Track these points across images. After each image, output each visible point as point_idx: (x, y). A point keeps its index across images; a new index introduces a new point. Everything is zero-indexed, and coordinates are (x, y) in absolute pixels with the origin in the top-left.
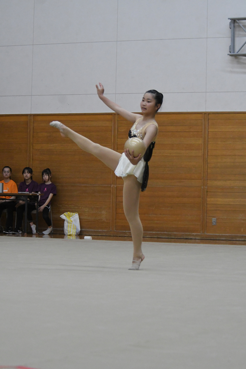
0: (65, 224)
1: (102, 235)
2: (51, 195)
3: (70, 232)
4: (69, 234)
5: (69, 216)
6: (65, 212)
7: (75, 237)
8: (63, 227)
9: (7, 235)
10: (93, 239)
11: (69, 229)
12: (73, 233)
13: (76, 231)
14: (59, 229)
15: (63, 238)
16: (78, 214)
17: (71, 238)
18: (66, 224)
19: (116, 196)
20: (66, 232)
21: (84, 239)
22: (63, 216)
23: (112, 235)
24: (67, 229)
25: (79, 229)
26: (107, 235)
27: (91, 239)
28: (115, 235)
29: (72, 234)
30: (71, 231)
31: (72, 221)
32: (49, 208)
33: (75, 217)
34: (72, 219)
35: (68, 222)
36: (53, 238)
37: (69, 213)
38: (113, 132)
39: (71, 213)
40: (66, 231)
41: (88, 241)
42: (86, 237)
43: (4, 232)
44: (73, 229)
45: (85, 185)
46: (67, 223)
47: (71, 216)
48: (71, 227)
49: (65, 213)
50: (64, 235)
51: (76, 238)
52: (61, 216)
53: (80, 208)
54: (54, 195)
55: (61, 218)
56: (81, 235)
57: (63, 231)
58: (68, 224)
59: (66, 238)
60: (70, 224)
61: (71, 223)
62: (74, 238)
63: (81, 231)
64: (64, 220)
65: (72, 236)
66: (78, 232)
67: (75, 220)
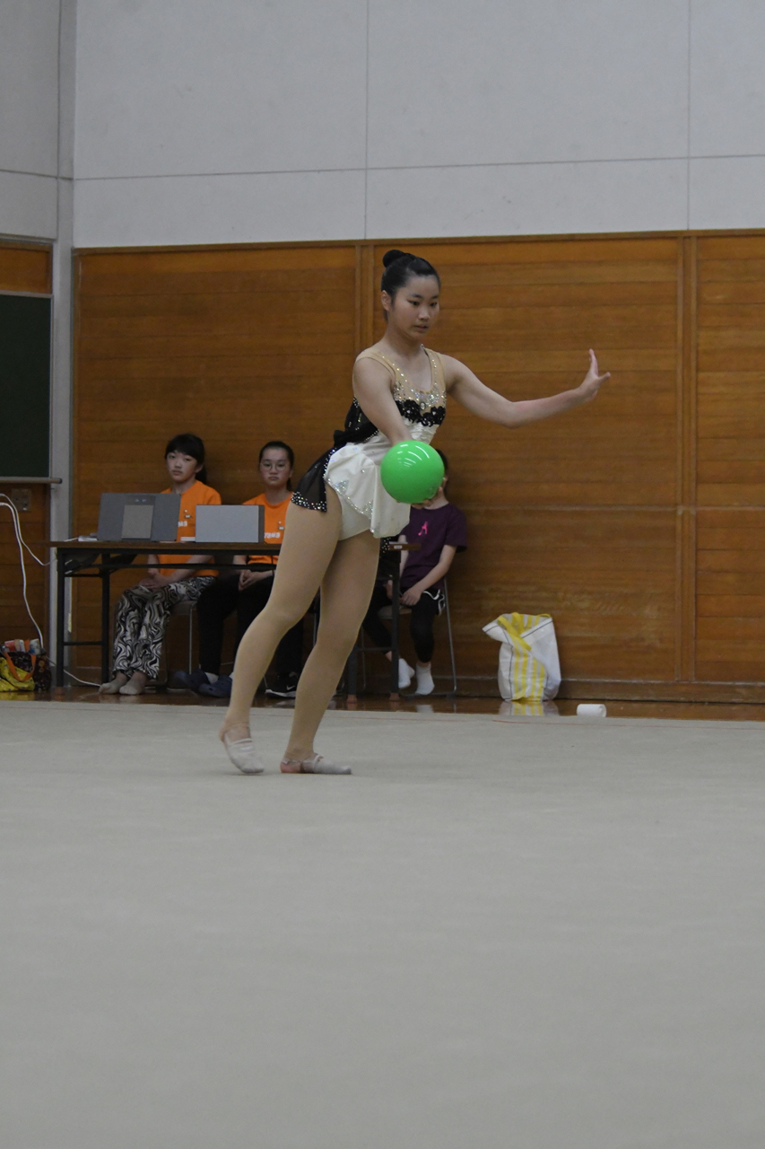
0: (502, 660)
1: (645, 698)
2: (447, 552)
3: (519, 689)
4: (517, 696)
5: (518, 629)
6: (501, 614)
7: (542, 708)
8: (495, 668)
9: (283, 703)
10: (610, 713)
11: (518, 678)
12: (535, 694)
13: (544, 685)
14: (479, 677)
15: (495, 711)
16: (550, 620)
17: (526, 710)
18: (505, 658)
19: (697, 550)
20: (506, 688)
21: (574, 713)
22: (493, 630)
23: (682, 699)
24: (512, 679)
25: (557, 677)
26: (662, 698)
27: (604, 715)
28: (692, 699)
29: (532, 697)
30: (526, 686)
31: (529, 648)
32: (436, 598)
33: (542, 630)
34: (529, 640)
35: (513, 652)
36: (459, 711)
37: (516, 615)
38: (680, 307)
39: (526, 616)
40: (508, 688)
41: (591, 722)
42: (583, 708)
43: (270, 691)
44: (534, 677)
45: (578, 508)
46: (509, 655)
47: (526, 628)
48: (524, 671)
49: (501, 618)
50: (499, 699)
51: (546, 711)
52: (485, 629)
53: (560, 595)
54: (460, 550)
55: (485, 635)
56: (562, 699)
57: (495, 684)
58: (515, 660)
59: (508, 714)
60: (523, 660)
61: (526, 656)
62: (536, 710)
63: (563, 686)
64: (497, 645)
65: (531, 705)
66: (550, 688)
67: (539, 643)
